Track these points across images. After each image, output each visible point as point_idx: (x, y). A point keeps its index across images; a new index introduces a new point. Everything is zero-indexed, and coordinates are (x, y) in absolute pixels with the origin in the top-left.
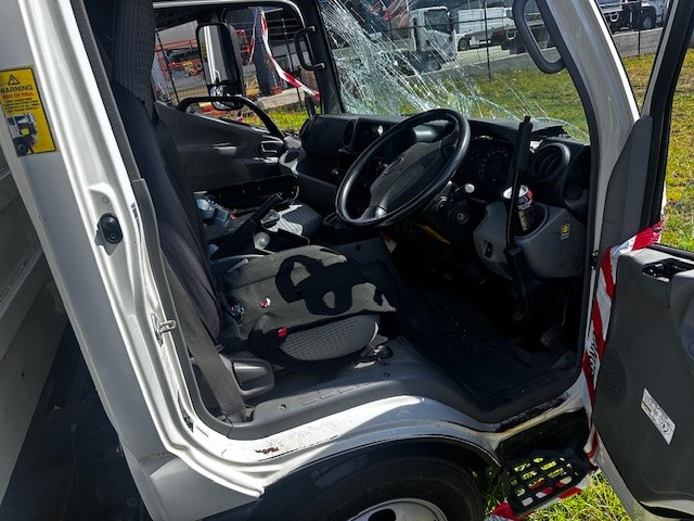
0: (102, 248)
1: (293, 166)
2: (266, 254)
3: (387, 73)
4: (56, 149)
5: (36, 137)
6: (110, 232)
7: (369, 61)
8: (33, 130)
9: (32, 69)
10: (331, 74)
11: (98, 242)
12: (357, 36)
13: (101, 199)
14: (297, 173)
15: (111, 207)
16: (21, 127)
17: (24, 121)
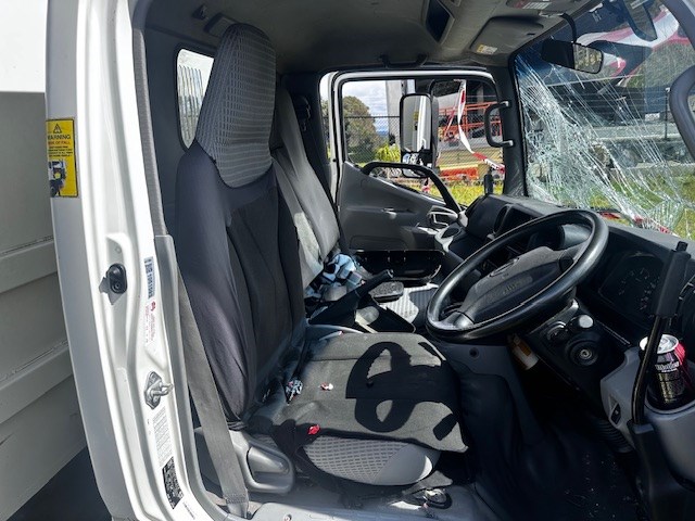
0: (106, 295)
1: (446, 244)
2: (365, 331)
3: (581, 158)
4: (78, 195)
5: (64, 182)
6: (116, 281)
7: (562, 144)
8: (63, 176)
9: (73, 121)
10: (519, 152)
11: (102, 289)
12: (554, 114)
13: (115, 248)
14: (447, 250)
15: (122, 258)
16: (55, 170)
17: (58, 166)
